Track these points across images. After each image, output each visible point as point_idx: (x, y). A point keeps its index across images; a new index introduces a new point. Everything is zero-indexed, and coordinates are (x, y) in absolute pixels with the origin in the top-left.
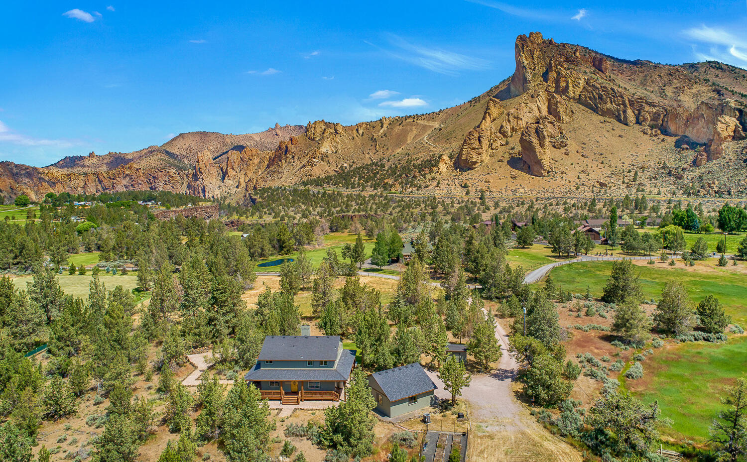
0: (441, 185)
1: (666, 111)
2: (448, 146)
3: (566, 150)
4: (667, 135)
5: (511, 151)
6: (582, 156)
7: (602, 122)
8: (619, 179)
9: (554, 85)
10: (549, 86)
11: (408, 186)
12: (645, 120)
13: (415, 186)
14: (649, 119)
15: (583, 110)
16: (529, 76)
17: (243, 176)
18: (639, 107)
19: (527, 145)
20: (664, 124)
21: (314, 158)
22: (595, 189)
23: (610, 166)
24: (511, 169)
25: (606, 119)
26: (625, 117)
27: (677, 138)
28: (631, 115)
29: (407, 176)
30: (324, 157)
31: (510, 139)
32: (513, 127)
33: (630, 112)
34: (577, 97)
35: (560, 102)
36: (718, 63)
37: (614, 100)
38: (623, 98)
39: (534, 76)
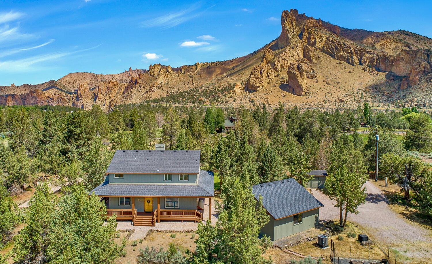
0: (237, 101)
1: (378, 56)
2: (239, 78)
3: (316, 80)
4: (379, 71)
5: (281, 80)
6: (327, 83)
7: (338, 64)
8: (352, 98)
9: (306, 41)
10: (303, 41)
11: (215, 102)
12: (365, 62)
13: (220, 102)
14: (368, 62)
15: (325, 56)
16: (290, 36)
17: (108, 98)
18: (361, 54)
19: (292, 76)
20: (377, 65)
21: (153, 87)
22: (336, 103)
23: (345, 90)
24: (282, 91)
25: (340, 62)
26: (352, 61)
27: (386, 73)
28: (356, 59)
29: (214, 96)
30: (160, 87)
31: (280, 73)
32: (282, 65)
33: (355, 57)
34: (321, 48)
35: (311, 51)
36: (405, 31)
37: (345, 49)
38: (351, 49)
39: (293, 36)
